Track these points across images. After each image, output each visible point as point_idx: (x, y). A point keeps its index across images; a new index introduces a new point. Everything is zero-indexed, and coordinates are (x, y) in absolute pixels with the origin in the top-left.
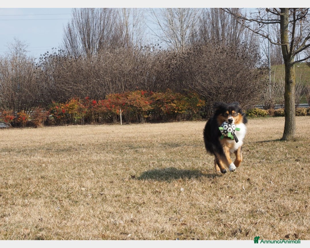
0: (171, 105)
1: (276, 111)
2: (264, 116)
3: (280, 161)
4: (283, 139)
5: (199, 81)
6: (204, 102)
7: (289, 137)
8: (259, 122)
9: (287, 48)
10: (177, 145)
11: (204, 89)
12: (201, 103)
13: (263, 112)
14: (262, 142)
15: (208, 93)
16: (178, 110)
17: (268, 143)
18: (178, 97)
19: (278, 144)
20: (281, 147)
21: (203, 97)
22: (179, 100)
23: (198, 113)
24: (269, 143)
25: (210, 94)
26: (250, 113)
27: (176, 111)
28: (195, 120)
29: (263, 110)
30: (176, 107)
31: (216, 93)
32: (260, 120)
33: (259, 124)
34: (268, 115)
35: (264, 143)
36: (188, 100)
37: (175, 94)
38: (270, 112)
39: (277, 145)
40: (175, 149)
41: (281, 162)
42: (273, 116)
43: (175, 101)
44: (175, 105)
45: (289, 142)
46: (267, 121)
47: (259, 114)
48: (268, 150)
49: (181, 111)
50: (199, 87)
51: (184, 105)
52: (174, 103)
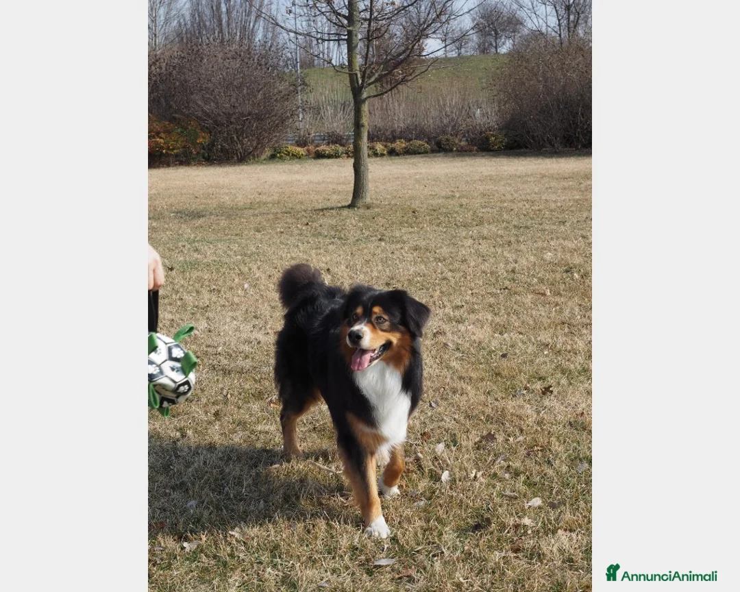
0: (155, 141)
1: (318, 150)
2: (300, 158)
3: (357, 240)
4: (352, 206)
5: (199, 103)
6: (207, 136)
7: (360, 203)
8: (296, 169)
9: (357, 77)
10: (198, 215)
11: (208, 115)
12: (203, 139)
13: (299, 152)
14: (322, 210)
15: (213, 121)
16: (168, 148)
17: (332, 211)
18: (167, 127)
19: (345, 212)
20: (351, 218)
21: (207, 128)
22: (168, 132)
23: (198, 153)
24: (334, 212)
25: (216, 122)
26: (279, 153)
27: (164, 151)
28: (195, 165)
29: (299, 149)
30: (165, 143)
31: (227, 122)
32: (296, 166)
33: (297, 172)
34: (306, 155)
35: (325, 212)
36: (182, 132)
37: (160, 122)
38: (308, 151)
39: (344, 214)
40: (200, 221)
41: (360, 242)
42: (314, 158)
43: (162, 135)
44: (162, 141)
45: (362, 211)
46: (307, 167)
47: (293, 155)
48: (334, 222)
49: (173, 150)
50: (200, 114)
51: (177, 141)
52: (161, 138)
